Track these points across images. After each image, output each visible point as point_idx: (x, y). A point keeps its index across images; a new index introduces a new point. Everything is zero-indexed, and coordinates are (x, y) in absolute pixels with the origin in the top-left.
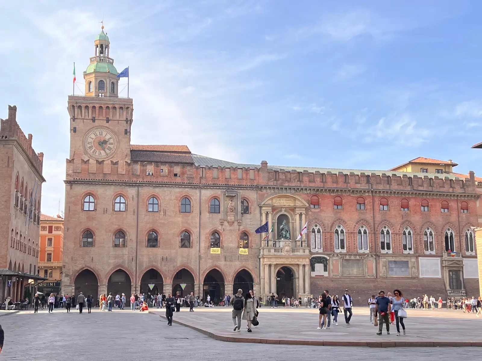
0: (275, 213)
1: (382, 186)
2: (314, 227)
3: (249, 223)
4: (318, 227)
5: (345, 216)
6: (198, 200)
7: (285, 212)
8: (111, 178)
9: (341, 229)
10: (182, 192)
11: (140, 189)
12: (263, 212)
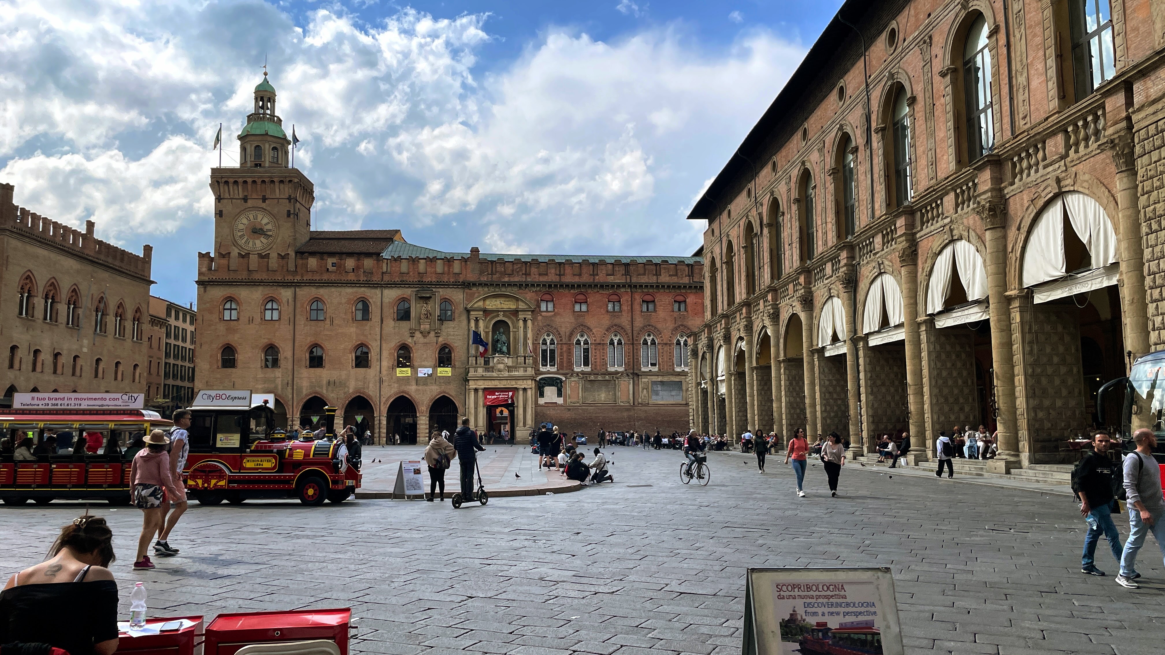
0: (488, 318)
1: (646, 277)
2: (546, 337)
3: (452, 333)
4: (551, 337)
5: (590, 322)
6: (379, 304)
7: (503, 316)
8: (257, 276)
9: (584, 339)
10: (357, 293)
11: (297, 290)
12: (471, 317)
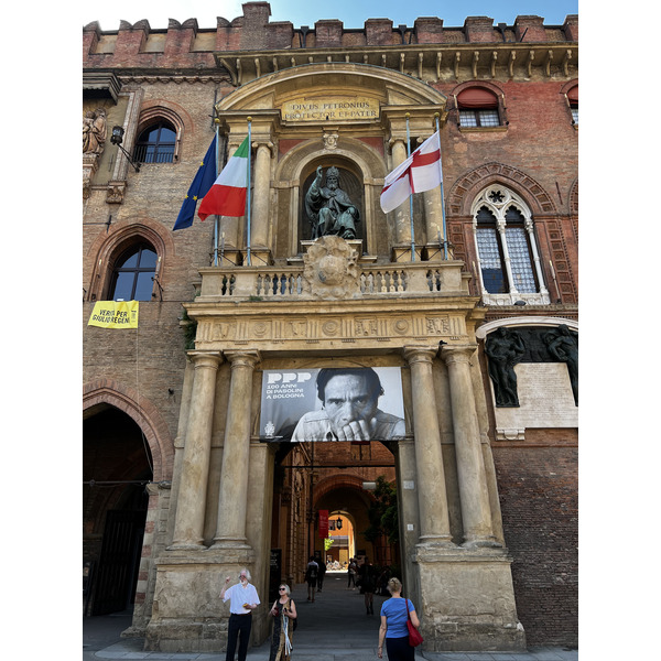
0: (290, 153)
2: (489, 202)
4: (507, 202)
7: (338, 147)
